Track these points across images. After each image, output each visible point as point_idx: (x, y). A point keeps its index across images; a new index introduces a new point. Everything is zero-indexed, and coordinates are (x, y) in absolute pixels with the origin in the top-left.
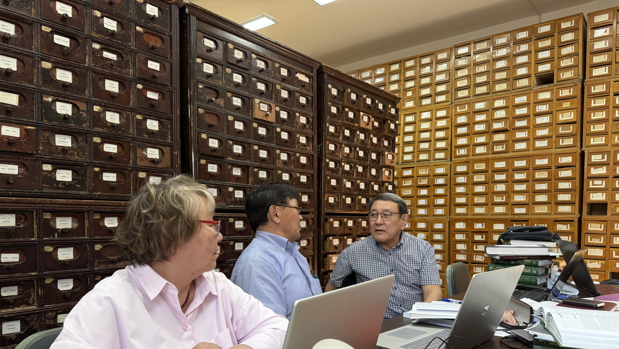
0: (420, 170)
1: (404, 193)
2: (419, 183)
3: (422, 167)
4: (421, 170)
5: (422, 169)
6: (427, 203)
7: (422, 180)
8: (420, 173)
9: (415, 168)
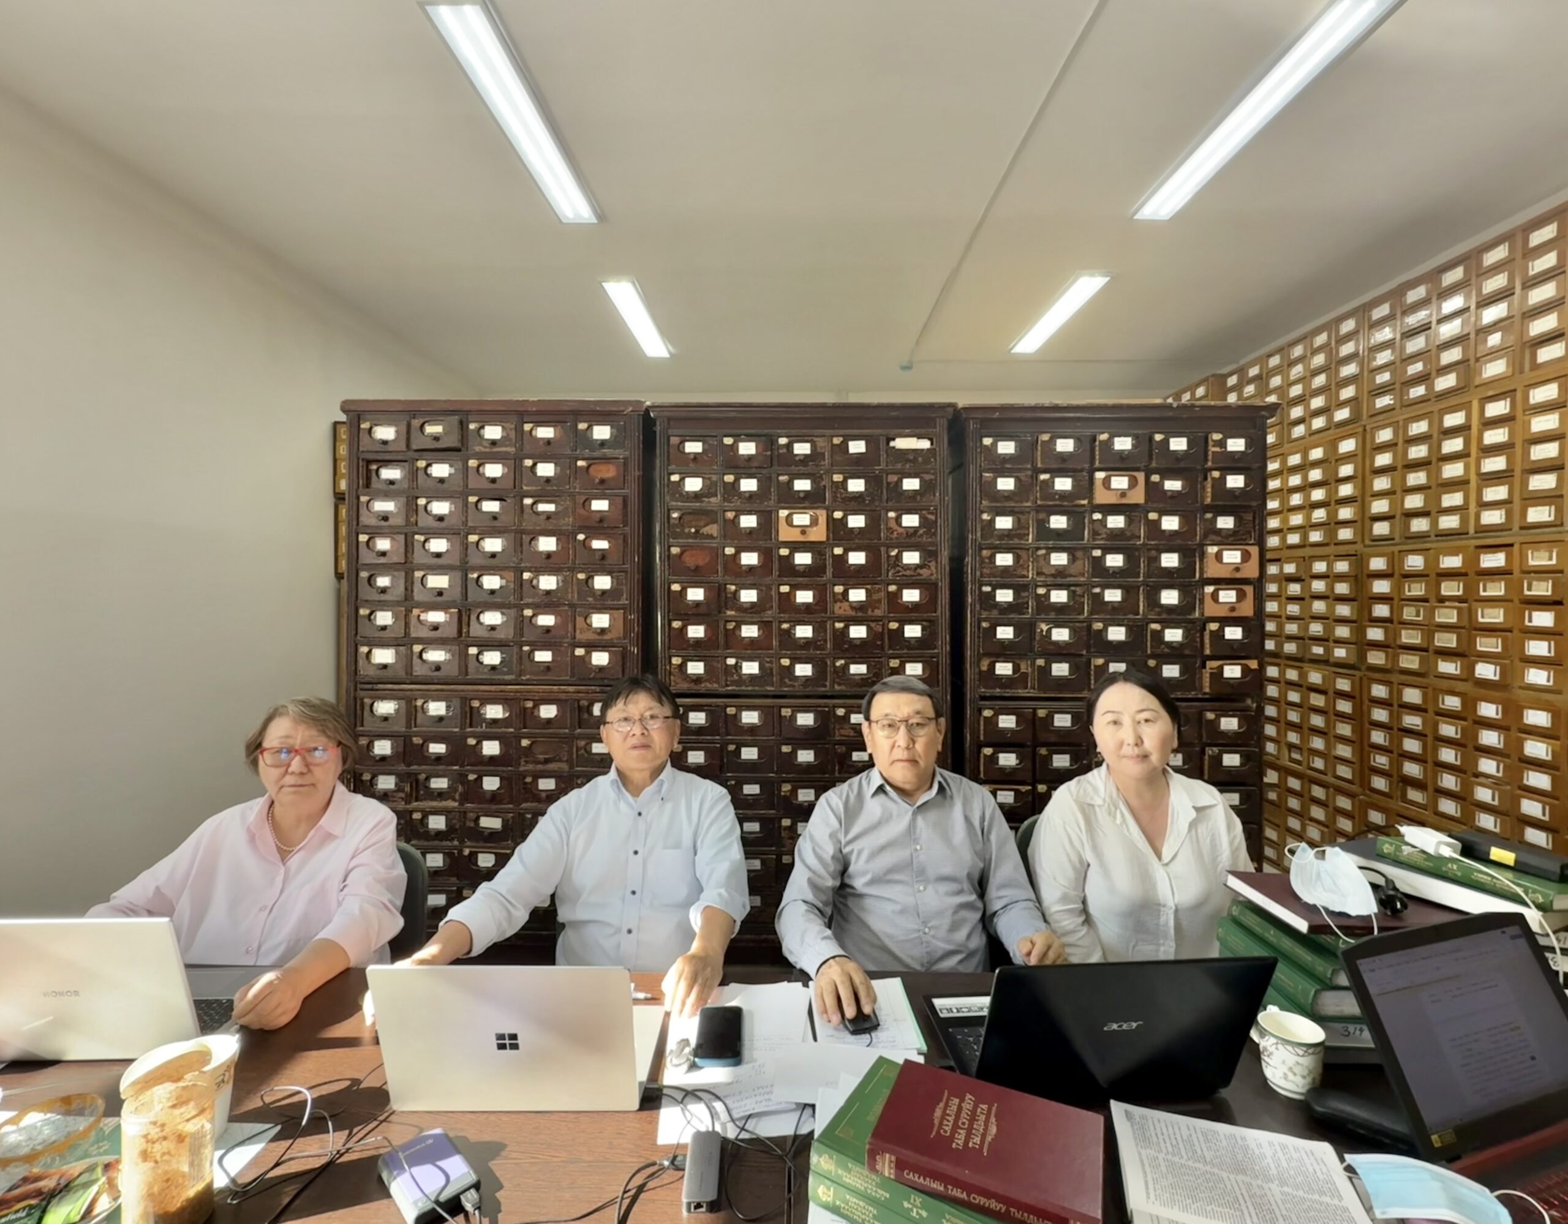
0: (1530, 552)
1: (1483, 617)
2: (1527, 593)
3: (1536, 544)
4: (1536, 554)
5: (1538, 550)
6: (1553, 654)
7: (1535, 583)
8: (1531, 563)
9: (1516, 548)
